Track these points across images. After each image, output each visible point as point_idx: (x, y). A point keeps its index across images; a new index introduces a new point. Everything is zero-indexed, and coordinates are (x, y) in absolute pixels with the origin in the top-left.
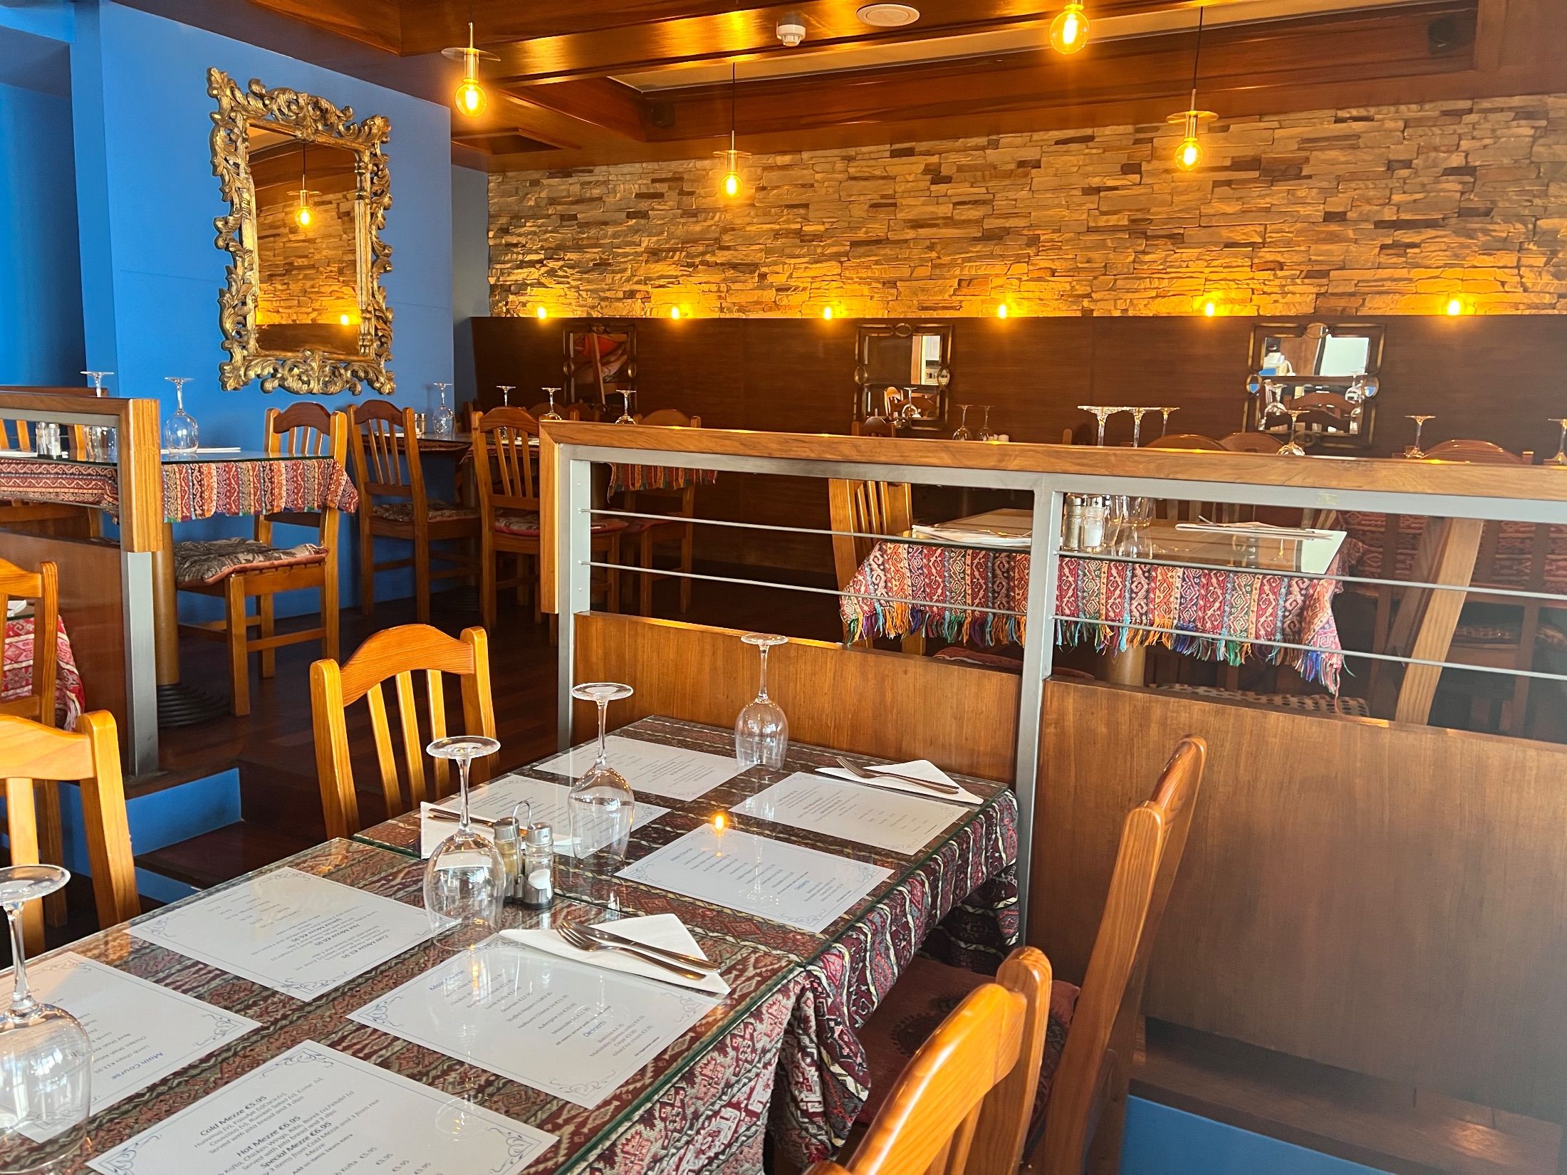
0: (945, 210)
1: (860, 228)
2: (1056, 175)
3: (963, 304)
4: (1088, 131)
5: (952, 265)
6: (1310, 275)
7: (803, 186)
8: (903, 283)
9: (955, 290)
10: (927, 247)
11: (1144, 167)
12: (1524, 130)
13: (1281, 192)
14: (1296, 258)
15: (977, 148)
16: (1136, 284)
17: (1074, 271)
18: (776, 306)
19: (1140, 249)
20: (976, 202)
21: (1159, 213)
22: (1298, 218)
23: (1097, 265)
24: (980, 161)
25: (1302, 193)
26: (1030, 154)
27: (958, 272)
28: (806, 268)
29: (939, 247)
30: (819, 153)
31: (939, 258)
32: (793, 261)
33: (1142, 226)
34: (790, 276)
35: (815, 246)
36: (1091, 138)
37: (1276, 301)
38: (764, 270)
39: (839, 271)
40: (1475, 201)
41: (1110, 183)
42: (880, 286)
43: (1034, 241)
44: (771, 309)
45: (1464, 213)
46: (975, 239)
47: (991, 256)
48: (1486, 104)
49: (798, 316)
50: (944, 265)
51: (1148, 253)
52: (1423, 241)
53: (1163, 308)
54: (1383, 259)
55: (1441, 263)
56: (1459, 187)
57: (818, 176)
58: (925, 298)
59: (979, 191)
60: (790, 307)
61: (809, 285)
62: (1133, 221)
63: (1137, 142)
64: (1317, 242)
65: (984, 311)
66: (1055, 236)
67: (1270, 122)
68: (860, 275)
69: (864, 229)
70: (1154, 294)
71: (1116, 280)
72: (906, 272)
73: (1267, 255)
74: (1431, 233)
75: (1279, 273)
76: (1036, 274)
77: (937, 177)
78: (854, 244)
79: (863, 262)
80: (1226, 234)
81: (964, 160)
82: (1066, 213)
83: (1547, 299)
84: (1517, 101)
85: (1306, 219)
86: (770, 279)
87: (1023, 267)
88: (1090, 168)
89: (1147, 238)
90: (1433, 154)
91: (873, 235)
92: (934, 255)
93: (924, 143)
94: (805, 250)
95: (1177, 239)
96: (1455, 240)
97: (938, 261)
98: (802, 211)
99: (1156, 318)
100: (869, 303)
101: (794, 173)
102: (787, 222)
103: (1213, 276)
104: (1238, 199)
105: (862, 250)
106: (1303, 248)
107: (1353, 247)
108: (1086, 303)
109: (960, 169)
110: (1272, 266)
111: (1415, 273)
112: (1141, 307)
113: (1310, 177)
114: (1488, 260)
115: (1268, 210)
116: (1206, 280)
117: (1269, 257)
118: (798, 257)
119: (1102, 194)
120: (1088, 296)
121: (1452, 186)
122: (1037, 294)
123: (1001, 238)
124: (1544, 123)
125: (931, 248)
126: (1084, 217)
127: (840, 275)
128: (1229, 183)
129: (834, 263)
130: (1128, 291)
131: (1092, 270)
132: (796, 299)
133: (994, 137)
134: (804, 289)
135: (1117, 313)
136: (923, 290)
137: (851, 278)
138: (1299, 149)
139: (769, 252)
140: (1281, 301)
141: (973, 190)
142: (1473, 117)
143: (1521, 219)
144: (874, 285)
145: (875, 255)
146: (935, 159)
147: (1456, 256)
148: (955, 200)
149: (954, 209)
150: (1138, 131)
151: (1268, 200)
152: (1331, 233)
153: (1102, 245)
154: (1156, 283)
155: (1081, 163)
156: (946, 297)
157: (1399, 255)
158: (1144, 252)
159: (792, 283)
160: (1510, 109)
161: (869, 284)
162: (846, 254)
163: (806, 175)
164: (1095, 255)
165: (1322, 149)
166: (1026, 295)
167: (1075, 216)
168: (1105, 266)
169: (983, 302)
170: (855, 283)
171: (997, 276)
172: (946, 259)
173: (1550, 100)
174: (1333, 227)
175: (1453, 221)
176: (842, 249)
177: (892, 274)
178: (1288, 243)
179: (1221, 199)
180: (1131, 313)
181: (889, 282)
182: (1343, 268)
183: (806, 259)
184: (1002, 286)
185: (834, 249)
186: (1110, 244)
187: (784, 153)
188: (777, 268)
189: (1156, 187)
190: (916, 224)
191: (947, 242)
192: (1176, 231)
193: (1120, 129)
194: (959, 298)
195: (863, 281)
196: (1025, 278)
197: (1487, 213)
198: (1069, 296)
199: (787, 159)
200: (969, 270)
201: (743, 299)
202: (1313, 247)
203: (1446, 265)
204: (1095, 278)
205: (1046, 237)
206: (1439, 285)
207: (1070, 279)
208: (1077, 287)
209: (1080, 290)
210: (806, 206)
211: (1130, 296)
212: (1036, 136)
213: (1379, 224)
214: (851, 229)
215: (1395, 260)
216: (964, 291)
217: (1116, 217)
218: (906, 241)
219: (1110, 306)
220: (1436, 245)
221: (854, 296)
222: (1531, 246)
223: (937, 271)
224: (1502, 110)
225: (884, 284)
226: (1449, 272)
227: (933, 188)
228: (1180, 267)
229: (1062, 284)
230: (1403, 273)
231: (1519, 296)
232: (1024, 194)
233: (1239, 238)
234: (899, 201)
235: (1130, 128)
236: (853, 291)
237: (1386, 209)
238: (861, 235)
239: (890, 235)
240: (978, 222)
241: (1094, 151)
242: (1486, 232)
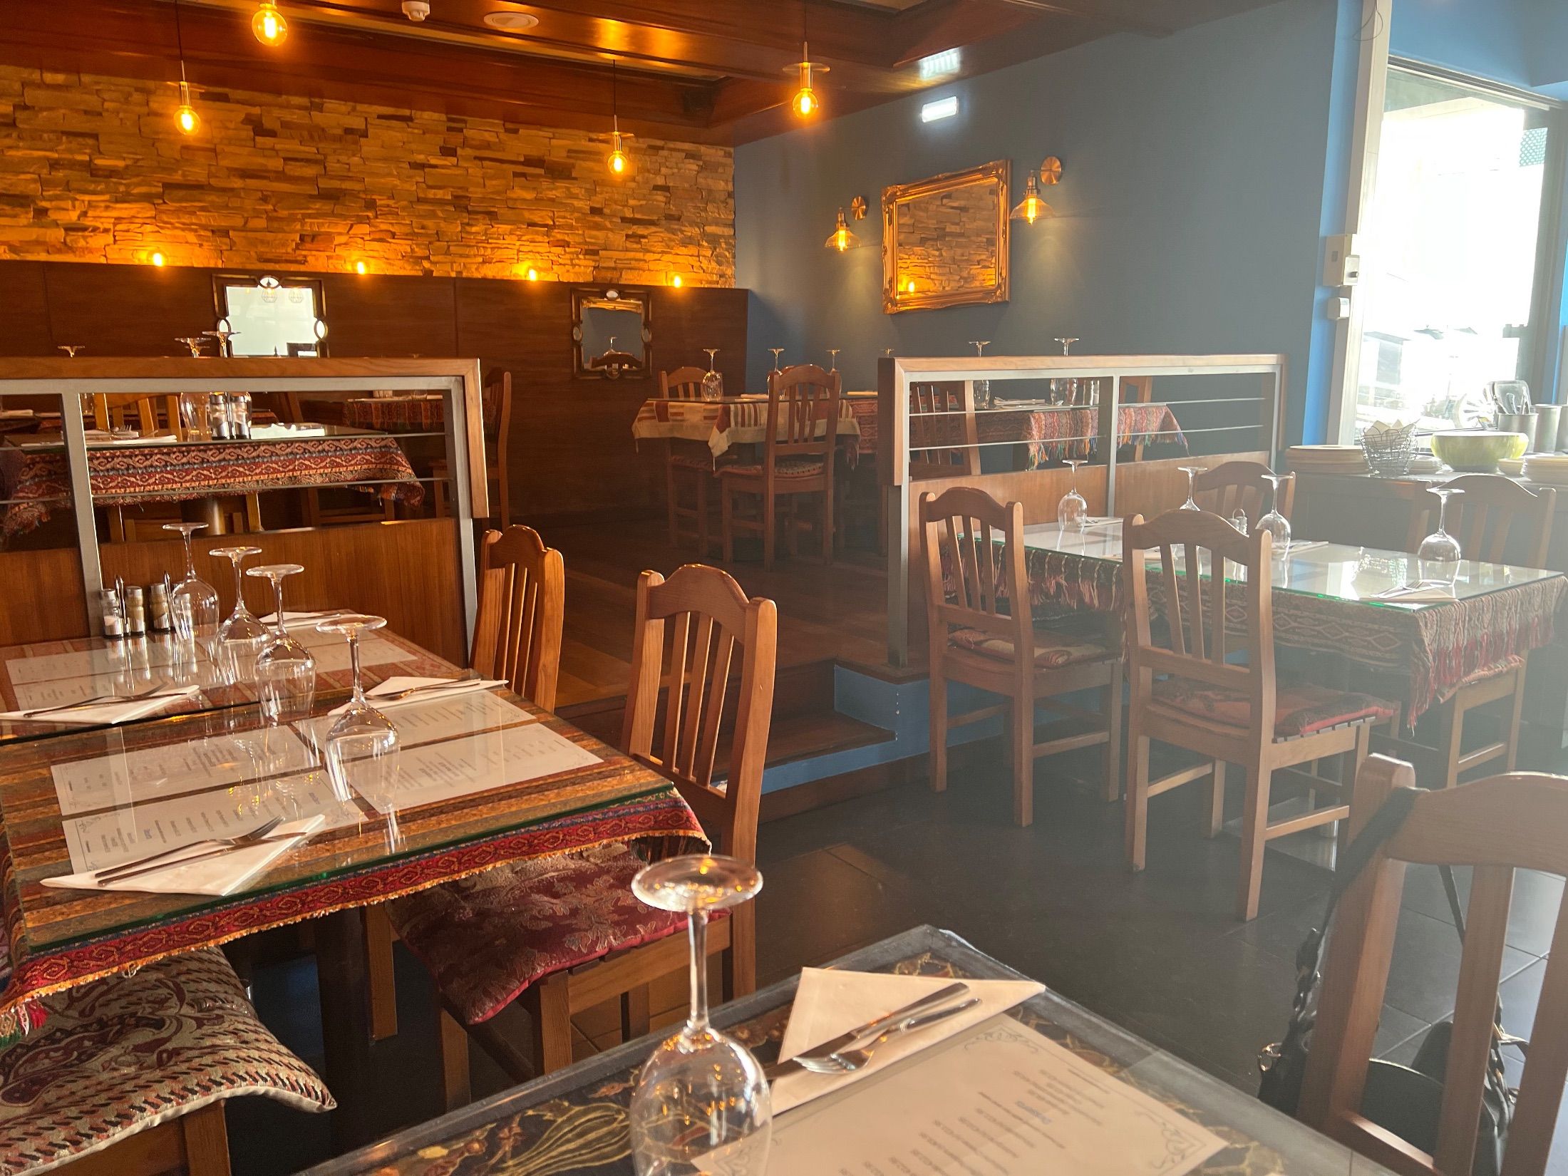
0: (276, 164)
1: (176, 171)
2: (383, 147)
3: (308, 259)
4: (406, 112)
5: (292, 219)
6: (588, 252)
7: (86, 112)
8: (236, 233)
9: (297, 245)
10: (261, 199)
11: (459, 151)
12: (692, 166)
13: (561, 187)
14: (578, 239)
15: (300, 108)
16: (467, 251)
17: (411, 236)
18: (66, 247)
19: (466, 221)
20: (308, 161)
21: (476, 193)
22: (575, 210)
23: (430, 232)
24: (306, 121)
25: (575, 191)
26: (357, 123)
27: (298, 227)
28: (107, 208)
29: (273, 200)
30: (105, 78)
31: (275, 210)
32: (87, 198)
33: (465, 202)
34: (84, 214)
35: (115, 183)
36: (410, 119)
37: (568, 271)
38: (45, 204)
39: (153, 213)
40: (673, 210)
41: (433, 161)
42: (210, 234)
43: (371, 205)
44: (59, 251)
45: (670, 217)
46: (311, 196)
47: (333, 214)
48: (671, 145)
49: (103, 261)
50: (281, 219)
51: (472, 225)
52: (649, 234)
53: (490, 272)
54: (629, 245)
55: (660, 250)
56: (664, 199)
57: (107, 105)
58: (267, 250)
59: (309, 150)
60: (91, 251)
61: (111, 226)
62: (456, 197)
63: (449, 129)
64: (590, 228)
65: (331, 266)
66: (391, 202)
67: (546, 133)
68: (183, 220)
69: (180, 172)
70: (481, 260)
71: (449, 247)
72: (239, 222)
73: (558, 235)
74: (653, 229)
75: (567, 249)
76: (377, 236)
77: (260, 130)
78: (167, 186)
79: (185, 207)
80: (527, 215)
81: (288, 116)
82: (397, 182)
83: (715, 278)
84: (687, 146)
85: (578, 210)
86: (53, 215)
87: (365, 229)
88: (414, 146)
89: (469, 212)
90: (647, 174)
91: (192, 179)
92: (270, 207)
93: (240, 91)
94: (101, 187)
95: (492, 216)
96: (667, 235)
97: (275, 214)
98: (91, 142)
99: (484, 280)
100: (197, 250)
101: (75, 96)
102: (69, 151)
103: (523, 249)
104: (534, 189)
105: (181, 193)
106: (580, 232)
107: (610, 235)
108: (426, 264)
109: (285, 125)
110: (560, 243)
111: (649, 256)
112: (473, 270)
113: (575, 179)
114: (683, 250)
115: (552, 200)
116: (519, 251)
117: (559, 237)
118: (94, 193)
119: (427, 170)
120: (428, 258)
121: (660, 197)
122: (382, 253)
123: (338, 198)
124: (701, 163)
125: (265, 199)
126: (414, 188)
127: (155, 218)
128: (524, 175)
129: (147, 205)
130: (461, 256)
131: (427, 235)
132: (98, 241)
133: (317, 100)
134: (106, 231)
135: (453, 275)
136: (262, 242)
137: (171, 224)
138: (568, 157)
139: (44, 183)
140: (571, 270)
141: (302, 148)
142: (665, 153)
143: (697, 225)
144: (202, 233)
145: (200, 201)
146: (257, 110)
147: (668, 247)
148: (282, 154)
149: (285, 164)
150: (450, 120)
151: (554, 192)
152: (596, 223)
153: (433, 215)
154: (482, 251)
155: (405, 140)
156: (290, 250)
157: (637, 243)
158: (468, 224)
159: (87, 222)
160: (682, 151)
161: (195, 231)
162: (161, 196)
163: (92, 101)
164: (429, 223)
165: (583, 159)
166: (371, 253)
167: (407, 186)
168: (437, 233)
169: (329, 258)
170: (177, 228)
171: (340, 234)
172: (284, 213)
173: (703, 149)
174: (597, 219)
175: (664, 222)
176: (154, 190)
177: (224, 223)
178: (571, 227)
179: (522, 188)
180: (465, 275)
181: (219, 231)
182: (605, 249)
183: (106, 197)
184: (345, 244)
185: (143, 189)
186: (440, 214)
187: (56, 70)
188: (62, 204)
189: (470, 171)
190: (245, 174)
191: (282, 197)
192: (492, 209)
193: (436, 116)
194: (304, 253)
195: (187, 227)
196: (367, 238)
197: (679, 219)
198: (411, 257)
199: (60, 78)
200: (311, 226)
201: (14, 237)
202: (586, 232)
203: (663, 252)
204: (430, 243)
205: (382, 202)
206: (660, 266)
207: (410, 242)
208: (416, 250)
209: (419, 252)
210: (95, 136)
211: (463, 260)
212: (360, 107)
213: (624, 220)
214: (164, 169)
215: (635, 246)
216: (308, 246)
217: (441, 191)
218: (232, 190)
219: (448, 267)
220: (656, 236)
221: (175, 241)
222: (705, 244)
223: (276, 225)
224: (679, 150)
225: (213, 232)
226: (666, 257)
227: (258, 139)
228: (499, 239)
229: (404, 246)
230: (640, 255)
231: (702, 276)
232: (356, 159)
233: (537, 220)
234: (219, 148)
235: (443, 117)
236: (175, 236)
237: (626, 209)
238: (177, 177)
239: (213, 181)
240: (313, 181)
241: (416, 131)
242: (682, 232)
